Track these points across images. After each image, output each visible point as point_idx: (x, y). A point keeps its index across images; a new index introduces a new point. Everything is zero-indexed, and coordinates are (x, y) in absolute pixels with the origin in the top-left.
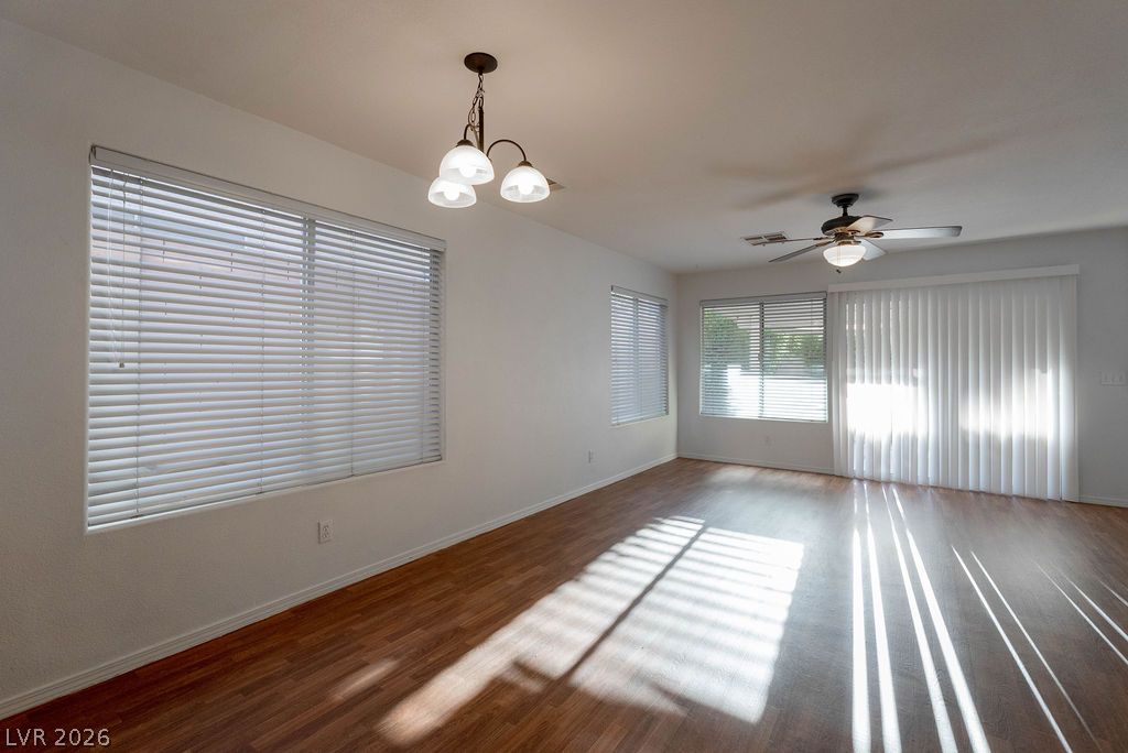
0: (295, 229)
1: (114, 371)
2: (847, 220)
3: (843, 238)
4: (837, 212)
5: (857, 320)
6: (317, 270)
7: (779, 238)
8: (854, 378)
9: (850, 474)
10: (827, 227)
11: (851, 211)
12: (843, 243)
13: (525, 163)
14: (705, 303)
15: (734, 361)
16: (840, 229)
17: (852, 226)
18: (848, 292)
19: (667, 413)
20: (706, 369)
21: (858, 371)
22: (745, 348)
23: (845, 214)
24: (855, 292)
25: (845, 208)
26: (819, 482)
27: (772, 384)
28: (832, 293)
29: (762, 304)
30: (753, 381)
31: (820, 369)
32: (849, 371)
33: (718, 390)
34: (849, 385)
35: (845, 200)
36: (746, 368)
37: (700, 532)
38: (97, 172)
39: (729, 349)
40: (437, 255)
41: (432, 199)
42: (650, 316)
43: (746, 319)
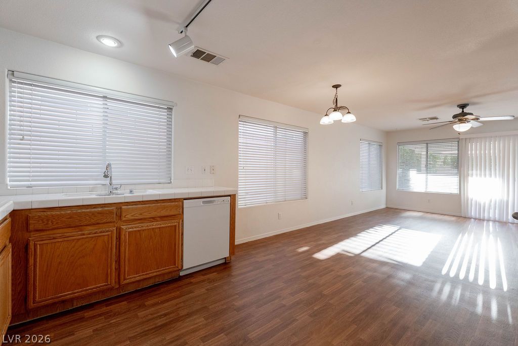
0: (271, 130)
1: (242, 169)
2: (464, 114)
3: (461, 121)
4: (460, 111)
5: (474, 150)
6: (277, 139)
7: (436, 118)
8: (472, 175)
9: (469, 215)
10: (455, 117)
11: (466, 110)
12: (462, 123)
13: (349, 113)
14: (399, 144)
15: (413, 167)
16: (461, 117)
17: (466, 117)
18: (470, 139)
19: (382, 189)
20: (399, 171)
21: (474, 172)
22: (419, 161)
23: (463, 111)
24: (474, 138)
25: (463, 109)
26: (453, 219)
27: (431, 178)
28: (462, 139)
29: (427, 144)
30: (423, 176)
31: (455, 171)
32: (470, 172)
33: (405, 180)
34: (470, 178)
35: (463, 106)
36: (419, 171)
37: (398, 230)
38: (240, 121)
39: (411, 162)
40: (306, 133)
41: (321, 123)
42: (374, 149)
43: (420, 150)
